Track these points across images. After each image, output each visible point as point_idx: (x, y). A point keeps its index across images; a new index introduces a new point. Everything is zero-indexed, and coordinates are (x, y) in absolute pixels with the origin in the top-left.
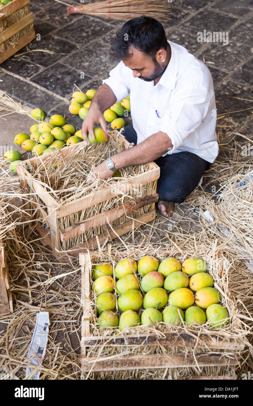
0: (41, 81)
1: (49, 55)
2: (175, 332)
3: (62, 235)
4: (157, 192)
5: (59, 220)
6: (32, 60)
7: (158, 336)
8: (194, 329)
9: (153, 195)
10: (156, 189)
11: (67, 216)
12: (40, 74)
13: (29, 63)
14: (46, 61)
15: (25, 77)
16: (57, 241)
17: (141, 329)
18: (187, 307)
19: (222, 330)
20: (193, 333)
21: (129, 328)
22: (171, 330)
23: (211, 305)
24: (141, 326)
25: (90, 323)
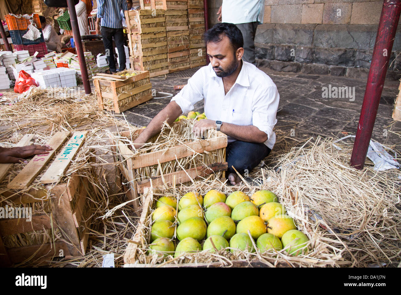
0: (151, 115)
1: (159, 105)
2: (244, 260)
3: (138, 186)
4: (226, 161)
5: (135, 170)
6: (148, 107)
7: (223, 265)
8: (269, 256)
9: (223, 163)
10: (225, 158)
11: (143, 168)
12: (151, 113)
13: (146, 109)
14: (157, 108)
15: (142, 114)
16: (135, 193)
17: (200, 255)
18: (259, 235)
19: (305, 256)
20: (268, 260)
21: (186, 254)
22: (240, 257)
23: (286, 231)
24: (202, 252)
25: (138, 246)
